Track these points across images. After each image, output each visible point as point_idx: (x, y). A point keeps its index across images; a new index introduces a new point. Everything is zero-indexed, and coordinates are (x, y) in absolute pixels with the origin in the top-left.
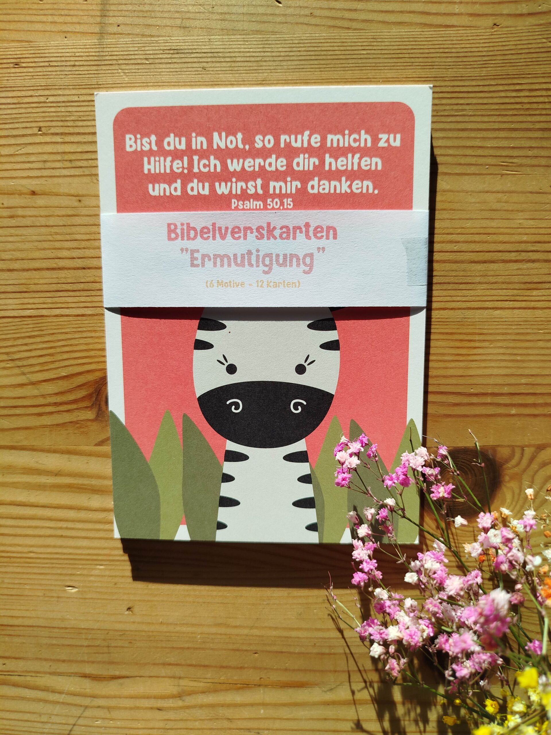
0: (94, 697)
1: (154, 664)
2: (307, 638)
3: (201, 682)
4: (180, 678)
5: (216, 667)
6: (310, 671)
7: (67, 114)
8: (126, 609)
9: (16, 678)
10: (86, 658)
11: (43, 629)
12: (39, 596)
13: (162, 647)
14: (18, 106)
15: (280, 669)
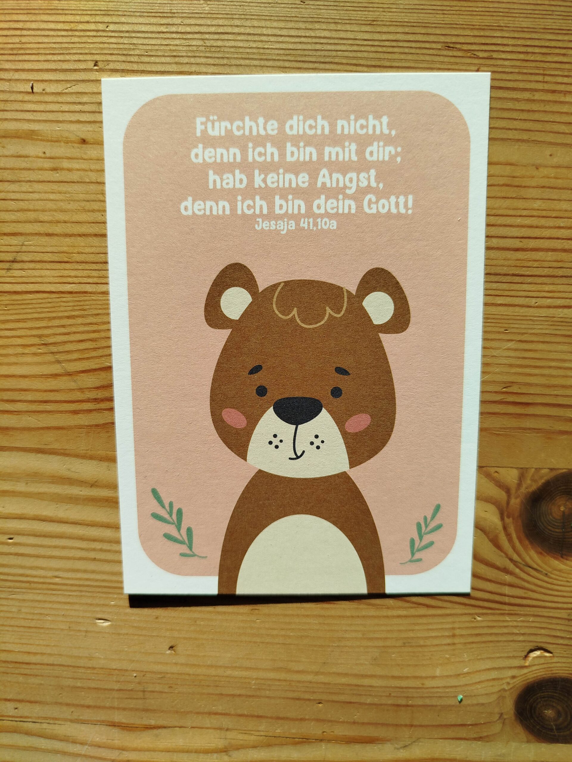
0: (123, 749)
1: (198, 713)
2: (381, 687)
3: (252, 735)
4: (227, 730)
5: (271, 718)
6: (383, 725)
7: (132, 47)
8: (168, 648)
9: (30, 725)
10: (116, 704)
11: (66, 668)
12: (62, 630)
13: (209, 694)
14: (70, 33)
15: (347, 722)
